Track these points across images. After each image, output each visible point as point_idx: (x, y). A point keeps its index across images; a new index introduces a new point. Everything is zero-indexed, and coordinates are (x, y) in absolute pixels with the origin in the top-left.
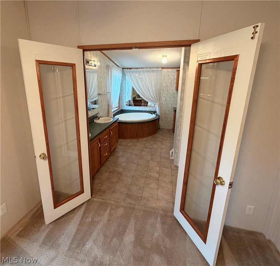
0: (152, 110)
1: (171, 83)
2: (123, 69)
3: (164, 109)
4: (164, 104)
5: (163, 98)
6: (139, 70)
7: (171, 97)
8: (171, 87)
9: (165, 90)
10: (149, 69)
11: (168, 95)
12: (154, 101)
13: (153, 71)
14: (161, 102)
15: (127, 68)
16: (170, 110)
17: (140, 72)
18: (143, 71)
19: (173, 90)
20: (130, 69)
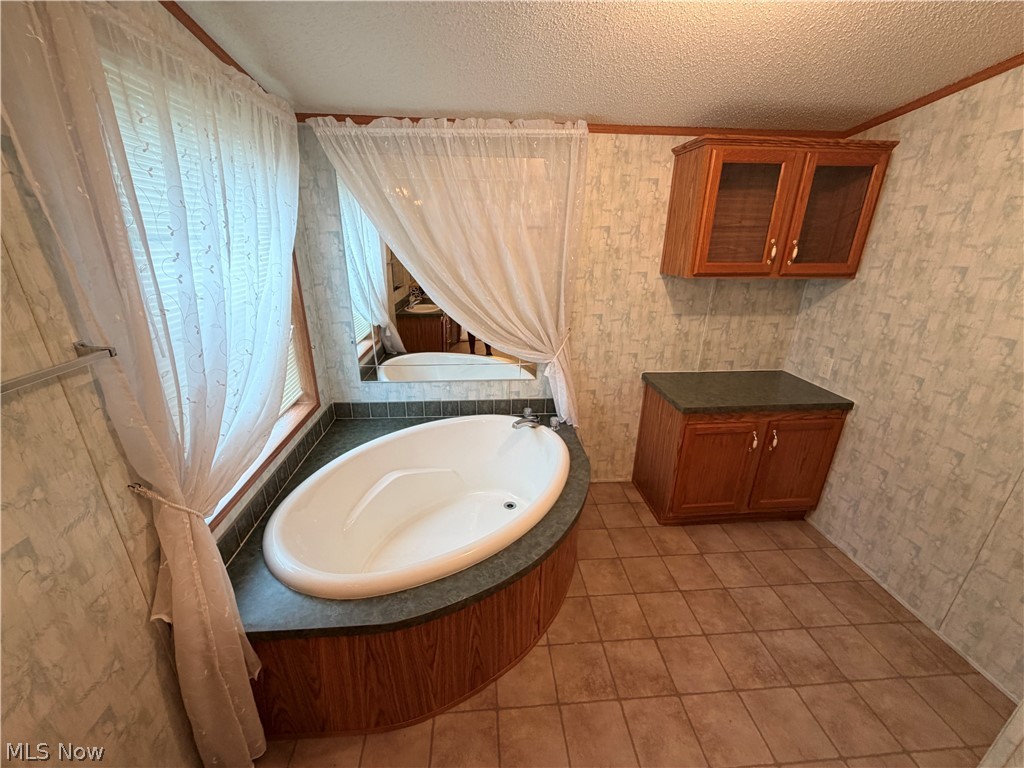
0: (523, 396)
1: (636, 231)
2: (301, 117)
3: (593, 385)
4: (591, 355)
5: (590, 327)
6: (434, 133)
7: (634, 315)
8: (635, 258)
9: (604, 272)
10: (500, 130)
11: (619, 305)
12: (536, 343)
13: (530, 146)
14: (578, 346)
15: (340, 118)
16: (625, 390)
17: (439, 148)
18: (462, 140)
19: (645, 275)
20: (363, 120)
